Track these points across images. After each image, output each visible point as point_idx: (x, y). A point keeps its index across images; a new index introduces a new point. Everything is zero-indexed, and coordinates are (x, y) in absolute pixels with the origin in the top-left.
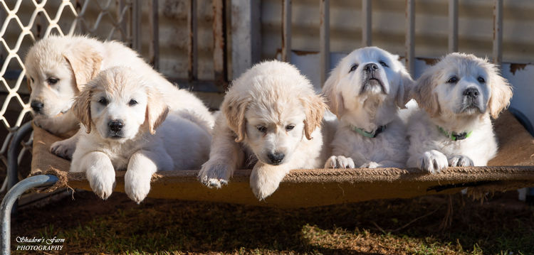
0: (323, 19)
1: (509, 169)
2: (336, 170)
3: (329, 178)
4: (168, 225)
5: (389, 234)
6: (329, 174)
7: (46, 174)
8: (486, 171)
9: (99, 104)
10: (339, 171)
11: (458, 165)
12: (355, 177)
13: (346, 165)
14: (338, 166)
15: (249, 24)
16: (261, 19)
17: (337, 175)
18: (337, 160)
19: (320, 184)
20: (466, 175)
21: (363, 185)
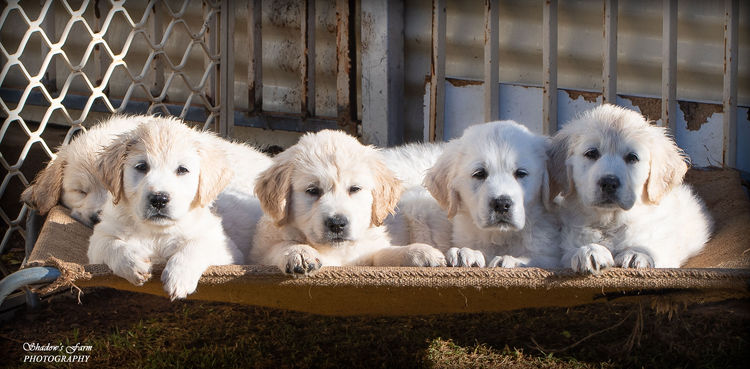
0: (489, 36)
1: (704, 274)
2: (456, 270)
3: (446, 281)
4: (243, 334)
5: (551, 355)
6: (445, 276)
7: (45, 266)
8: (670, 275)
9: (136, 171)
10: (460, 270)
11: (630, 266)
12: (484, 280)
13: (471, 262)
14: (460, 264)
15: (386, 40)
16: (404, 32)
17: (458, 277)
18: (459, 255)
19: (433, 288)
20: (641, 280)
21: (494, 292)
